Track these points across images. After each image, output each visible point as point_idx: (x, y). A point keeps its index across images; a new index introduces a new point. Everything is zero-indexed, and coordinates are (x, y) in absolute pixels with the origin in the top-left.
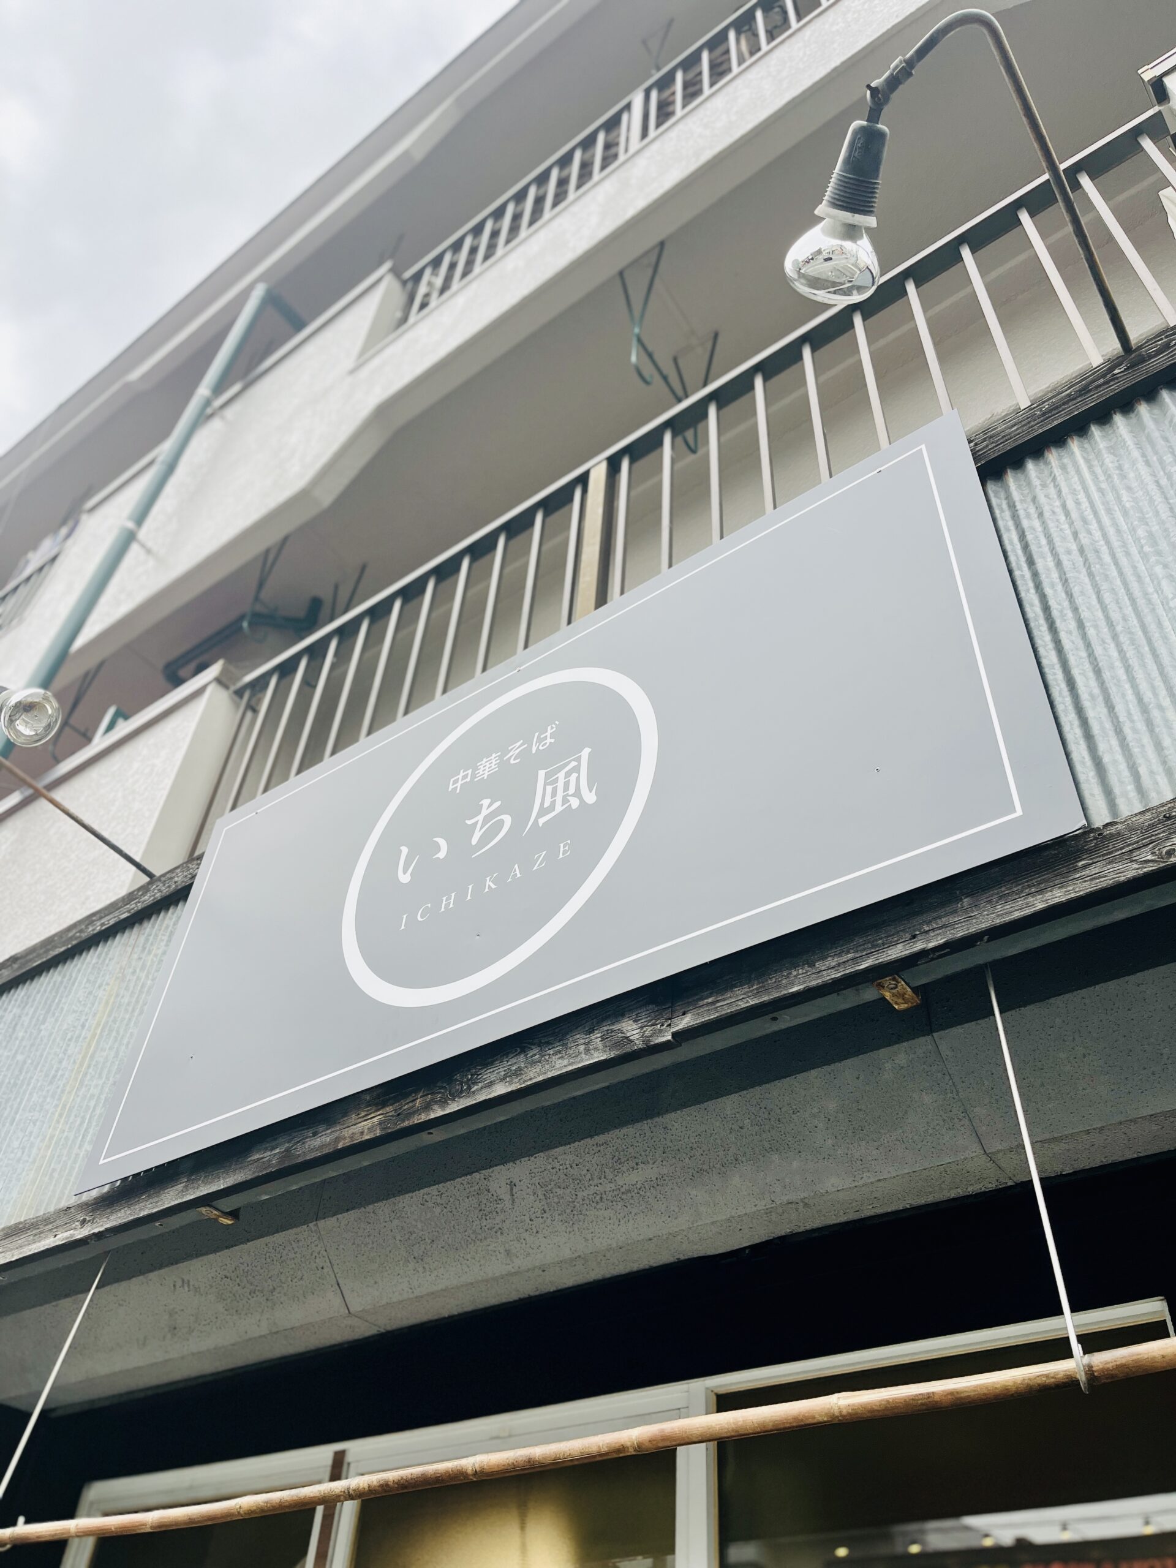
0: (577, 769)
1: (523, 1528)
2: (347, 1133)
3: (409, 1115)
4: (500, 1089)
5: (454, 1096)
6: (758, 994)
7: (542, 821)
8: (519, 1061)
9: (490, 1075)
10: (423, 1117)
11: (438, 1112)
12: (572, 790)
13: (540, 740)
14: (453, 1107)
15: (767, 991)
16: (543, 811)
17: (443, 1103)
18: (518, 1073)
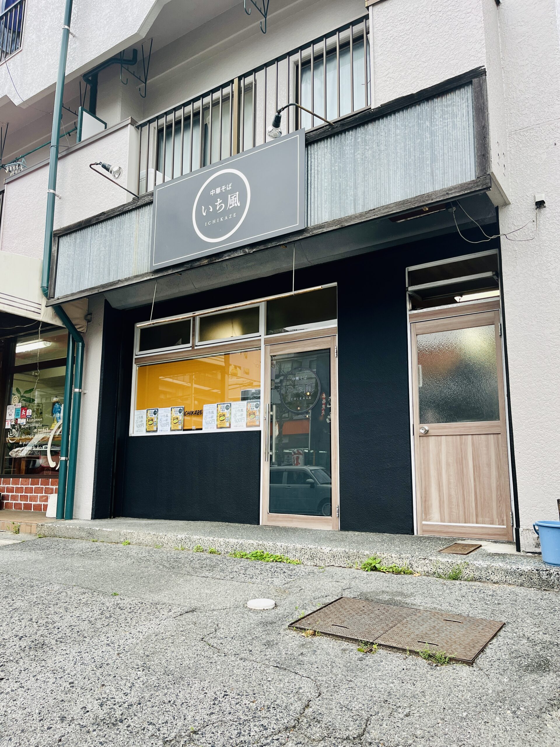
0: (236, 197)
1: (232, 324)
2: (202, 263)
3: (212, 261)
4: (227, 258)
5: (220, 258)
6: (264, 247)
7: (230, 207)
8: (230, 253)
9: (225, 255)
10: (215, 261)
11: (217, 261)
12: (235, 202)
13: (229, 187)
14: (220, 260)
15: (265, 246)
16: (230, 205)
17: (218, 259)
18: (230, 255)
